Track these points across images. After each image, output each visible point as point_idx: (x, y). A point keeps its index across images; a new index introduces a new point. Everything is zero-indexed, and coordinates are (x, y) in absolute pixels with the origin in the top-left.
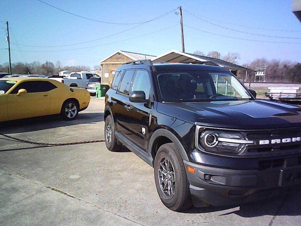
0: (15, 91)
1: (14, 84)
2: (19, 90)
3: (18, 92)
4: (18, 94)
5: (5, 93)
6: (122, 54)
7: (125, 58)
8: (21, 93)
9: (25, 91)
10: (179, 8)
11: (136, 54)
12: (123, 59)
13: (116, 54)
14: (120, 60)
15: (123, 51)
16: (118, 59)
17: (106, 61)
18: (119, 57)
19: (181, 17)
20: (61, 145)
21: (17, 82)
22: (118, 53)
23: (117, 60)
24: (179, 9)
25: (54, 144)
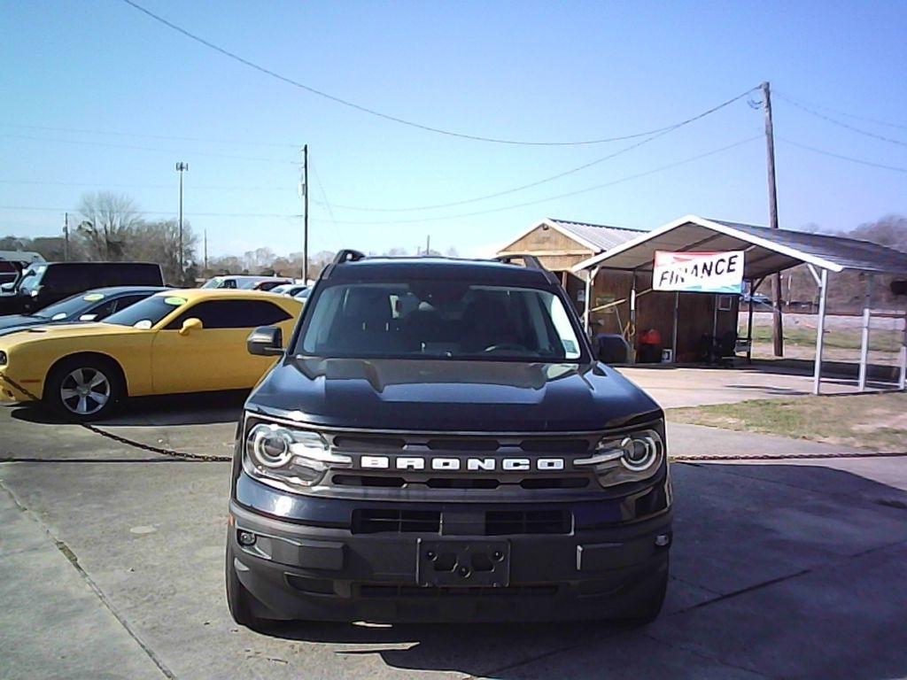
0: (176, 324)
1: (177, 306)
2: (184, 320)
3: (182, 327)
4: (181, 331)
5: (153, 325)
6: (553, 229)
7: (561, 241)
8: (189, 328)
9: (198, 324)
10: (760, 87)
11: (601, 227)
12: (556, 243)
13: (538, 228)
14: (547, 245)
15: (555, 221)
16: (541, 241)
17: (512, 248)
18: (544, 238)
19: (767, 114)
20: (216, 459)
21: (186, 300)
22: (543, 225)
23: (541, 246)
24: (762, 89)
25: (200, 457)
